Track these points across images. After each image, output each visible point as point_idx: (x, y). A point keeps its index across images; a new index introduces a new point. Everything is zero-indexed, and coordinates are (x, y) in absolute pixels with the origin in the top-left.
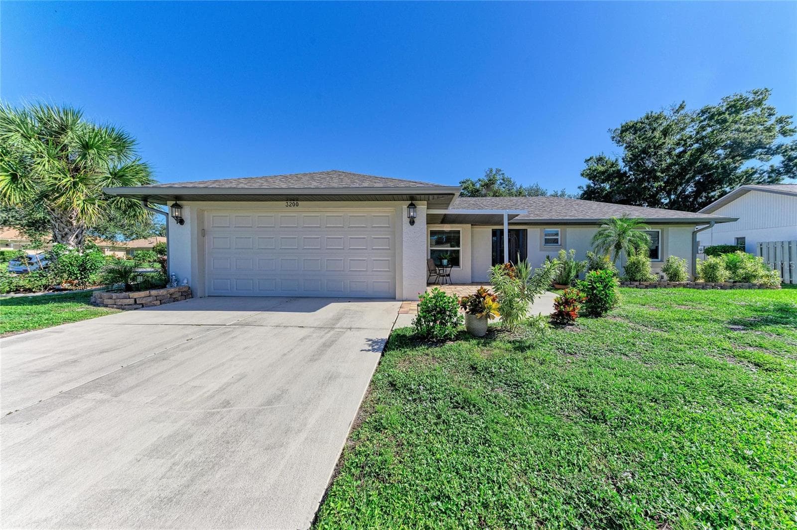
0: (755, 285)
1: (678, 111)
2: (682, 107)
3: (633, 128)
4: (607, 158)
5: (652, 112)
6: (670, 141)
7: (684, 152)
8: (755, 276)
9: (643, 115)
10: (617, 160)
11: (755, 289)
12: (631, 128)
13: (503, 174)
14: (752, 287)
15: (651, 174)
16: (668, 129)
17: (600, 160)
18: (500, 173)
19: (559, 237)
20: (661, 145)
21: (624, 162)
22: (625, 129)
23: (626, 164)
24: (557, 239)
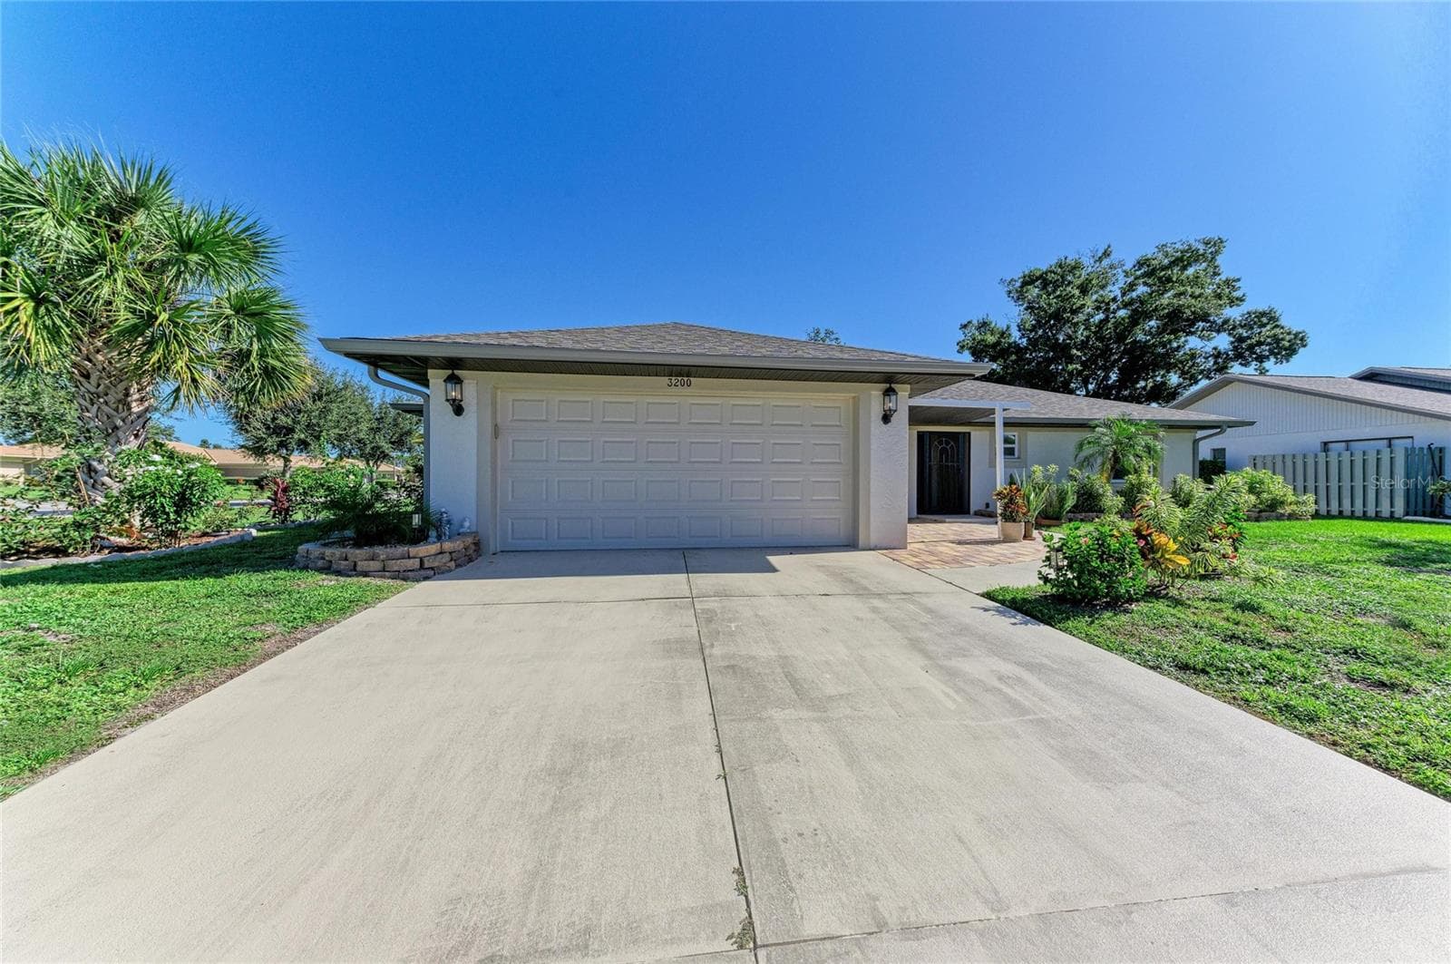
0: (1283, 515)
1: (1100, 259)
2: (1106, 254)
3: (1043, 280)
4: (993, 325)
5: (1066, 259)
6: (1090, 301)
7: (1106, 320)
8: (1282, 503)
9: (1054, 262)
10: (1008, 327)
11: (1283, 520)
12: (1038, 279)
13: (837, 339)
14: (1280, 518)
15: (1063, 352)
16: (1087, 284)
17: (984, 325)
18: (832, 337)
19: (1016, 446)
20: (1080, 308)
21: (1020, 331)
22: (1029, 281)
23: (1023, 335)
24: (1013, 449)
